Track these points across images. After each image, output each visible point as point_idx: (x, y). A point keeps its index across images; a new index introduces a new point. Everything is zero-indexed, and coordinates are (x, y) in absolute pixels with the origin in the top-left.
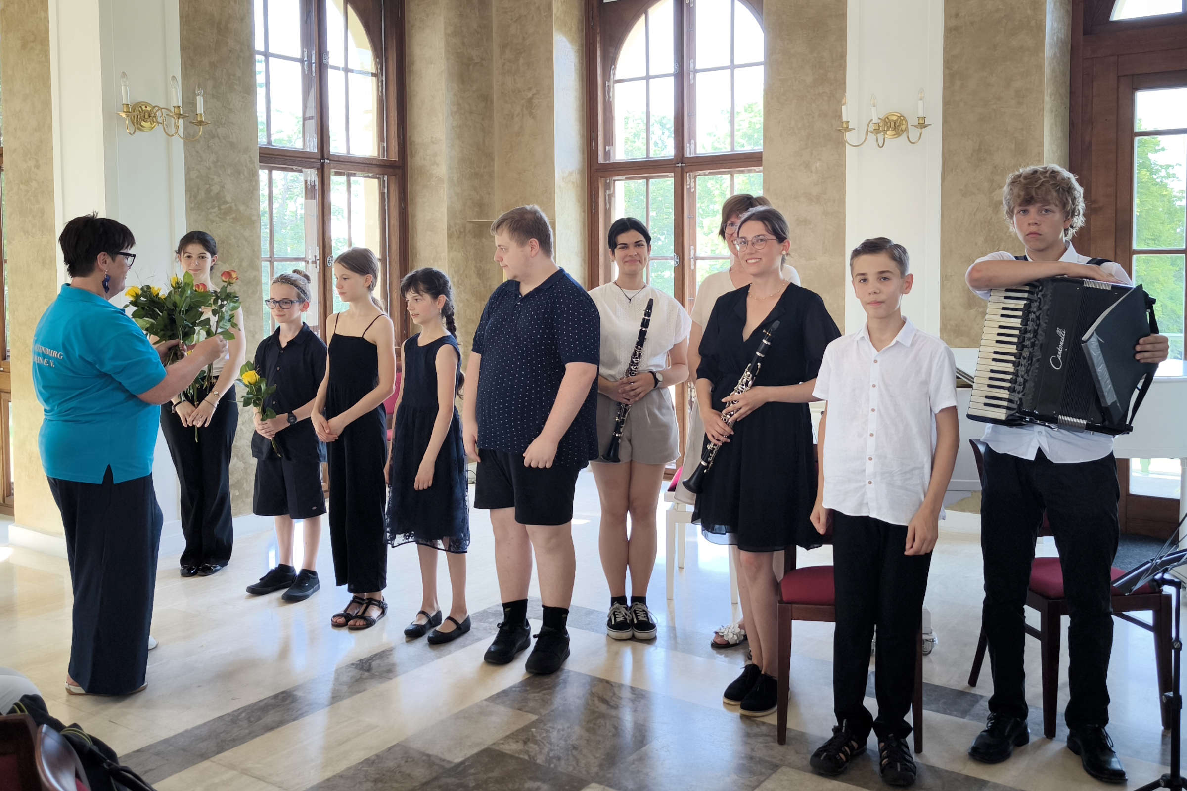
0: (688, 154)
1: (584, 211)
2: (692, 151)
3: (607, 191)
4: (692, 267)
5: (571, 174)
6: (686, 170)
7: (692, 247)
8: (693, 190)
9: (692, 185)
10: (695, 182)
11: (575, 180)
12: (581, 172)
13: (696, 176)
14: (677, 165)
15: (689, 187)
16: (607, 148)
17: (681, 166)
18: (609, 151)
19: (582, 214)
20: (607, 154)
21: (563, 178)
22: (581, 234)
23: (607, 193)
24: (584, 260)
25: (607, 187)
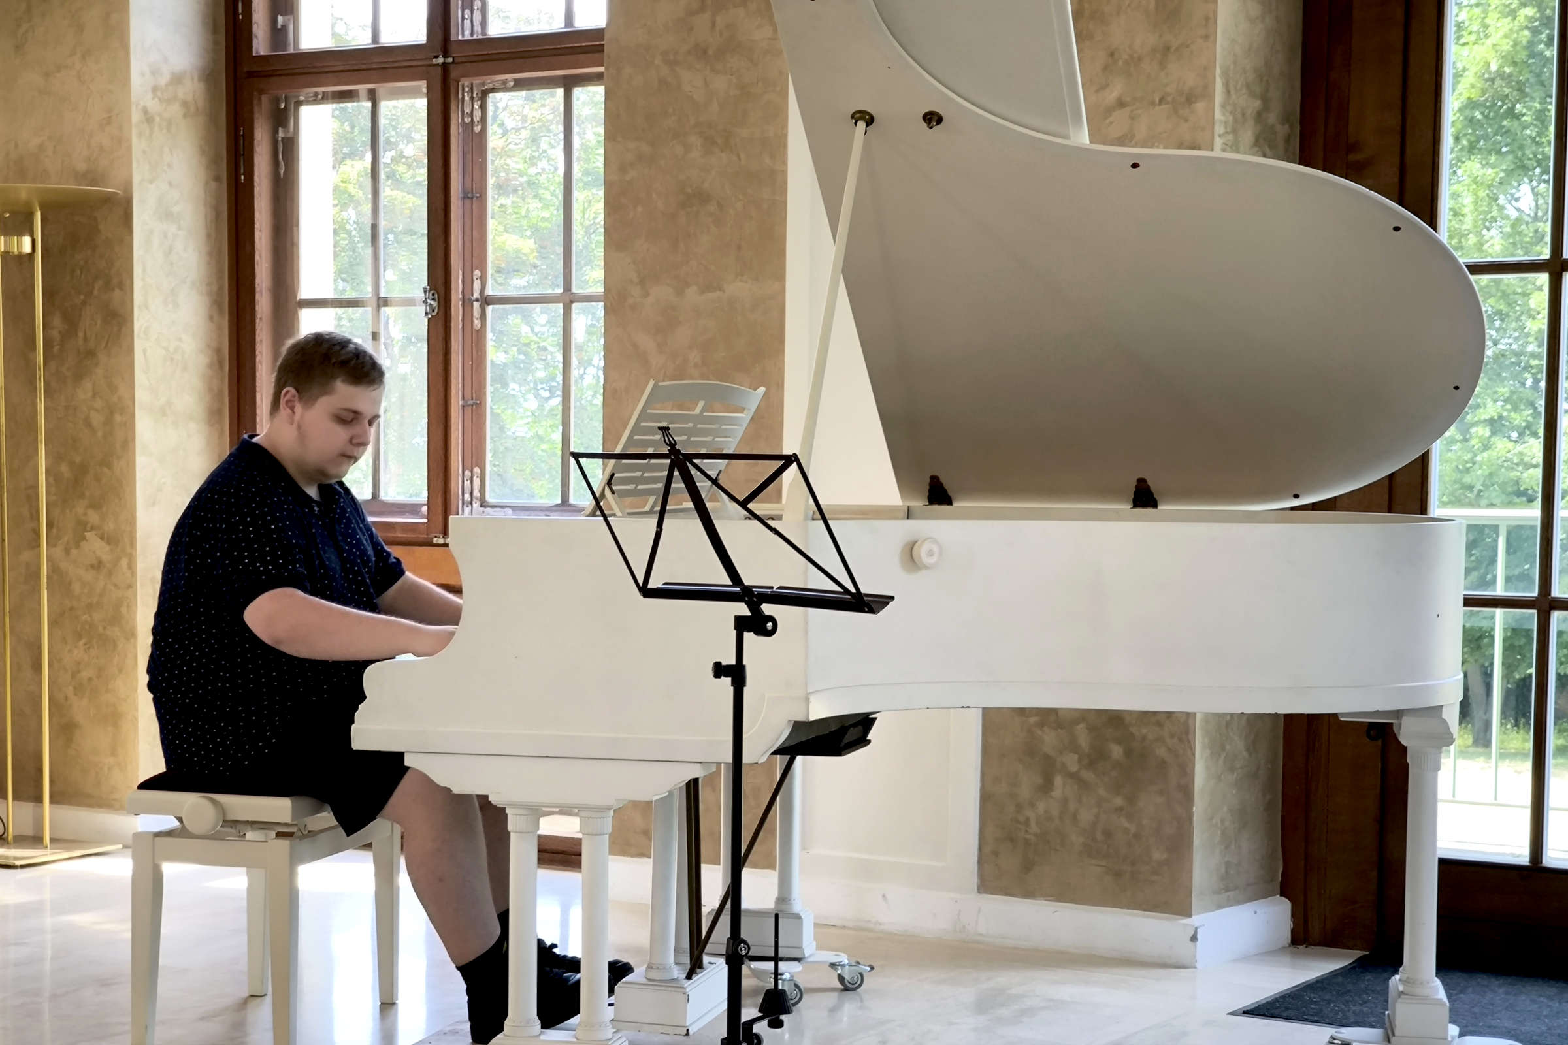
0: (463, 31)
1: (217, 179)
2: (477, 28)
3: (280, 130)
4: (477, 323)
5: (177, 79)
6: (454, 74)
7: (477, 273)
8: (477, 129)
9: (477, 114)
10: (483, 107)
11: (190, 98)
12: (208, 77)
13: (484, 95)
14: (434, 61)
15: (467, 120)
16: (280, 19)
17: (444, 64)
18: (284, 27)
19: (213, 184)
20: (278, 35)
21: (155, 89)
22: (209, 236)
23: (281, 134)
24: (216, 303)
25: (282, 118)
